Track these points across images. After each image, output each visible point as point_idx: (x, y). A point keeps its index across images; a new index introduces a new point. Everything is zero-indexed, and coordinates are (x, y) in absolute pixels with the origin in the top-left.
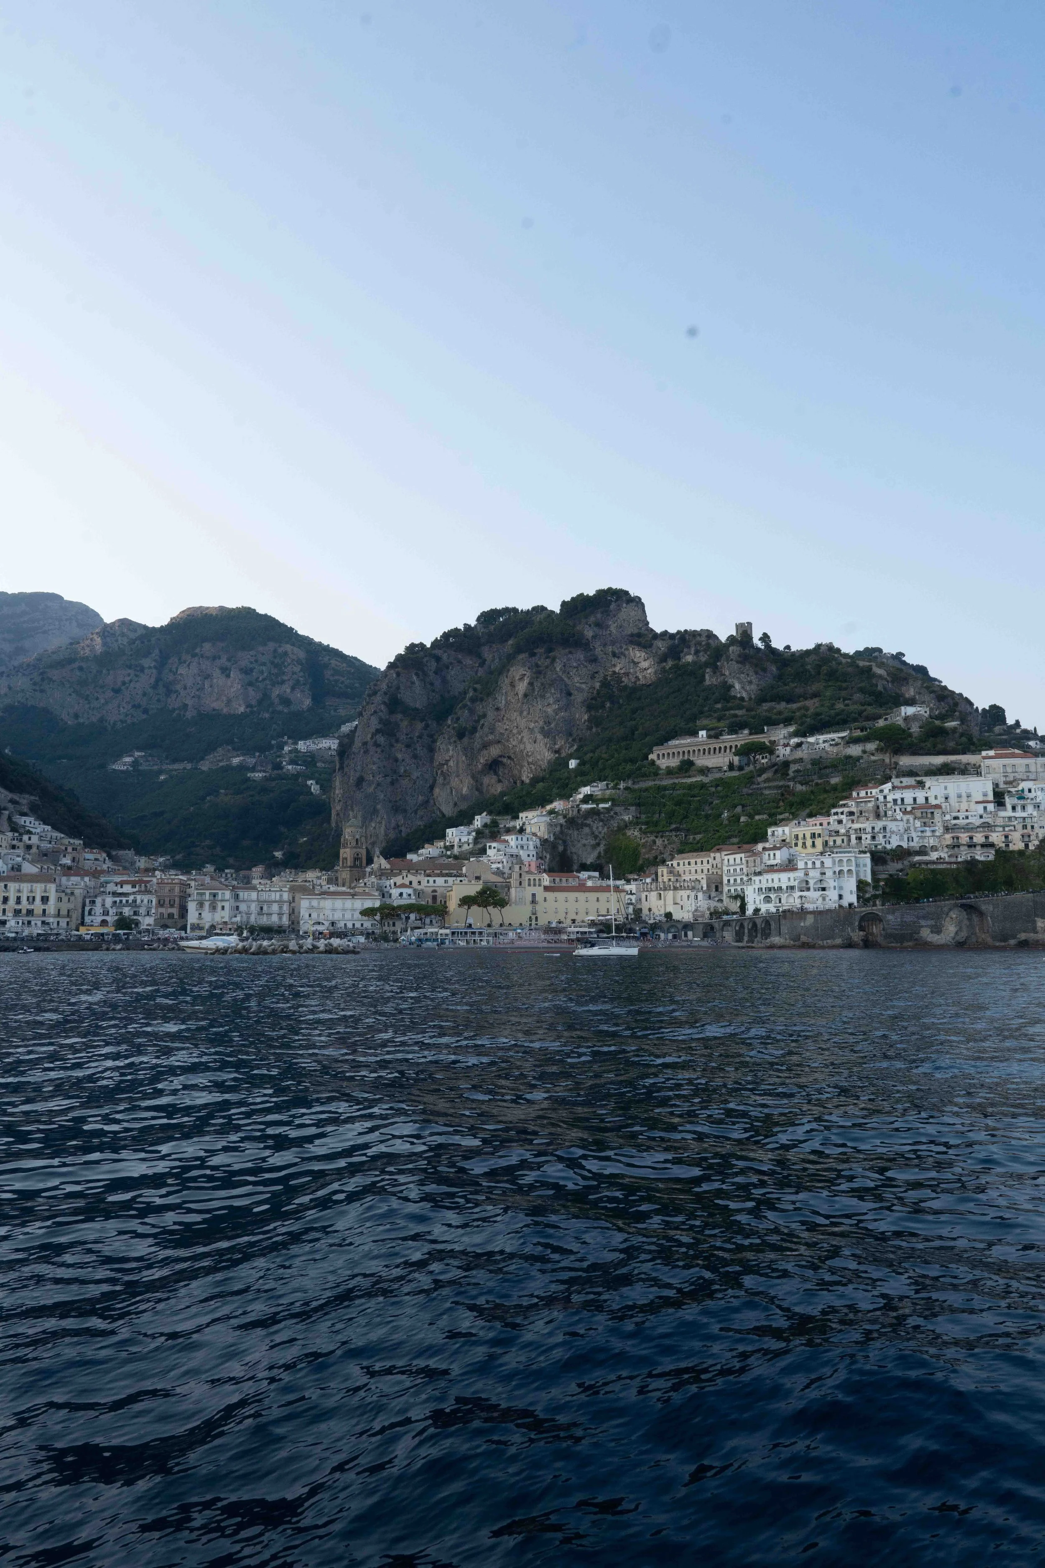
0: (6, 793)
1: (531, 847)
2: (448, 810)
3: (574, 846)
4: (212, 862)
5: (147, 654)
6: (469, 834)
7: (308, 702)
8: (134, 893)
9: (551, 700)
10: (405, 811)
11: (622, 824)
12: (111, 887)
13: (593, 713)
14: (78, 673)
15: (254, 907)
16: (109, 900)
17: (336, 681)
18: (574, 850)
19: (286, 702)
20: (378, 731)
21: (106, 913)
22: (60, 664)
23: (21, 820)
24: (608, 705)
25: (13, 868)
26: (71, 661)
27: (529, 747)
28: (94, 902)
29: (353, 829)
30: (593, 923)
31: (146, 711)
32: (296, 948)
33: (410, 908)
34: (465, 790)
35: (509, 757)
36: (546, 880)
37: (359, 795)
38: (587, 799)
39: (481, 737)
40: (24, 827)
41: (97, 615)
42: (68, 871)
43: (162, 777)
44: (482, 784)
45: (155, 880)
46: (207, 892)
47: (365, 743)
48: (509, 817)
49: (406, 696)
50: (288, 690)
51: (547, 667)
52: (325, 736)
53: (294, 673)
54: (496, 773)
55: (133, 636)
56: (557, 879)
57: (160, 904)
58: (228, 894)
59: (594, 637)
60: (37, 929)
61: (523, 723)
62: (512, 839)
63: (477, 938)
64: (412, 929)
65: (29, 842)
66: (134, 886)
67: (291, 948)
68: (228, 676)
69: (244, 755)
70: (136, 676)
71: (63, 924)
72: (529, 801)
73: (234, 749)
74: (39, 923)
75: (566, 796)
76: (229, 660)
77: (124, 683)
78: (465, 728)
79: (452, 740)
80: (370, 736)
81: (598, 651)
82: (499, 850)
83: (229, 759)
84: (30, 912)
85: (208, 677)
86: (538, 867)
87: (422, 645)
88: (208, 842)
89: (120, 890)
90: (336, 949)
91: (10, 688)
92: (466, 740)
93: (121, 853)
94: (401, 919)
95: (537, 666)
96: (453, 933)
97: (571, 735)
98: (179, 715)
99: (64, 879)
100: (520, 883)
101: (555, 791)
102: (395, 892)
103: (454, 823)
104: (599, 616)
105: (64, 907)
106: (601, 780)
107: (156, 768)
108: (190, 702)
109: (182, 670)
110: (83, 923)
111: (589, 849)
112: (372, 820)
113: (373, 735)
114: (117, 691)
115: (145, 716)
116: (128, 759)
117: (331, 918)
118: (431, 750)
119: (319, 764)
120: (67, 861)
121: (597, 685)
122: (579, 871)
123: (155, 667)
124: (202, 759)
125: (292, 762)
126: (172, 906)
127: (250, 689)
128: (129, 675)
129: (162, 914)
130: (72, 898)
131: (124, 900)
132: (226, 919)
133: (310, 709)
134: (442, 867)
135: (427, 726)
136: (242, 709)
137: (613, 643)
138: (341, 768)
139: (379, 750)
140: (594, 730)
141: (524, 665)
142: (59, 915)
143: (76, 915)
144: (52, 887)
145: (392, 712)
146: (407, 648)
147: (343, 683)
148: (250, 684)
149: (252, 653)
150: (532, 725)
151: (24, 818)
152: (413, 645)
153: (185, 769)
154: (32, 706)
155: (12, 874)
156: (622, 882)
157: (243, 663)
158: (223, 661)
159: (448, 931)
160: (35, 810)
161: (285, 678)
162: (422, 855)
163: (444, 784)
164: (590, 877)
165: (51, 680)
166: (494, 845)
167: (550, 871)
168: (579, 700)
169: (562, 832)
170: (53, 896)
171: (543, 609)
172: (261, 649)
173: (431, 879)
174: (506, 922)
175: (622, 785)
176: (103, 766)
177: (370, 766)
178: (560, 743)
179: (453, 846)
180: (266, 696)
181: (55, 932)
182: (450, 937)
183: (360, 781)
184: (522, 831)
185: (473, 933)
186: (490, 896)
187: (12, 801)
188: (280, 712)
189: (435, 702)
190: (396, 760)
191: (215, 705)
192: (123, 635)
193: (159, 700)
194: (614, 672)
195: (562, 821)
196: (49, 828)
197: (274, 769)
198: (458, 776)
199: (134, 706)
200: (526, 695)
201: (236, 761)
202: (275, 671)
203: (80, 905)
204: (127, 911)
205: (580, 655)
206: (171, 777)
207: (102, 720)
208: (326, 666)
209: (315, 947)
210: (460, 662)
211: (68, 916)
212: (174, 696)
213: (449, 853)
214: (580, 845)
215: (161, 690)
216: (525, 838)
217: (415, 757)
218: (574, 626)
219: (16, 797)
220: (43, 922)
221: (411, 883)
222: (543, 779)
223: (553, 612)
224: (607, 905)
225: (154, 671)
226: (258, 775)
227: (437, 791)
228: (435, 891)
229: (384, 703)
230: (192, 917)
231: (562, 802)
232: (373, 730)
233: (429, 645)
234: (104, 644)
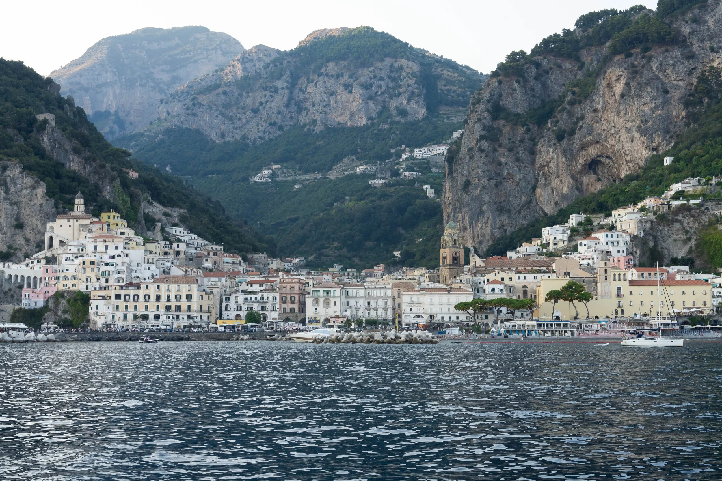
0: (161, 207)
1: (621, 244)
2: (550, 209)
3: (664, 241)
4: (339, 262)
5: (280, 77)
6: (564, 232)
7: (422, 112)
8: (261, 291)
9: (648, 99)
10: (509, 211)
11: (713, 219)
12: (244, 287)
13: (691, 109)
14: (223, 97)
15: (362, 303)
16: (241, 298)
17: (449, 91)
18: (664, 245)
19: (403, 113)
20: (482, 137)
21: (239, 308)
22: (207, 90)
23: (173, 230)
24: (706, 100)
25: (164, 272)
26: (216, 86)
27: (627, 146)
28: (229, 299)
29: (452, 231)
30: (678, 315)
31: (281, 128)
32: (381, 338)
33: (501, 302)
34: (565, 190)
35: (608, 157)
36: (633, 274)
37: (466, 198)
38: (678, 195)
39: (580, 139)
40: (175, 236)
41: (238, 43)
42: (210, 272)
43: (296, 187)
44: (581, 184)
45: (278, 279)
46: (322, 290)
47: (470, 150)
48: (603, 215)
49: (508, 103)
50: (405, 102)
51: (643, 67)
52: (438, 143)
53: (409, 86)
54: (595, 173)
55: (267, 60)
56: (646, 274)
57: (283, 300)
58: (339, 291)
59: (691, 33)
60: (184, 322)
61: (620, 123)
62: (602, 236)
63: (562, 329)
64: (502, 321)
65: (178, 249)
66: (261, 286)
67: (376, 338)
68: (351, 92)
69: (366, 164)
70: (272, 96)
71: (205, 318)
72: (622, 198)
73: (358, 159)
74: (186, 317)
75: (658, 193)
76: (351, 77)
77: (261, 104)
78: (565, 131)
79: (552, 143)
80: (474, 142)
81: (696, 47)
82: (589, 247)
83: (353, 168)
84: (178, 308)
85: (333, 94)
86: (628, 263)
87: (523, 53)
88: (335, 244)
89: (250, 289)
90: (416, 339)
91: (168, 113)
92: (565, 142)
93: (256, 256)
94: (493, 312)
95: (633, 66)
96: (540, 325)
97: (668, 132)
98: (309, 129)
99: (205, 280)
100: (606, 278)
101: (648, 188)
102: (488, 288)
103: (552, 222)
104: (696, 11)
105: (205, 305)
106: (693, 176)
107: (290, 179)
108: (318, 117)
109: (311, 89)
110: (221, 317)
111: (680, 244)
112: (478, 221)
113: (478, 141)
114: (255, 111)
115: (279, 133)
116: (267, 172)
117: (429, 312)
118: (533, 153)
119: (434, 170)
120: (208, 264)
121: (695, 81)
122: (668, 266)
123: (287, 88)
124: (331, 169)
125: (409, 169)
126: (293, 302)
127: (371, 103)
128: (265, 96)
129: (285, 309)
130: (211, 296)
131: (253, 297)
132: (338, 313)
133: (425, 119)
134: (534, 263)
135: (528, 130)
136: (364, 122)
137: (711, 38)
138: (451, 173)
139: (483, 155)
140: (692, 126)
141: (620, 66)
142: (201, 310)
143: (215, 311)
144: (194, 287)
145: (495, 118)
146: (509, 57)
147: (454, 92)
148: (371, 98)
149: (371, 69)
150: (629, 124)
151: (175, 228)
152: (514, 54)
153: (315, 178)
154: (187, 129)
155: (164, 276)
156: (712, 275)
157: (363, 80)
158: (346, 78)
159: (534, 323)
160: (184, 221)
161: (401, 90)
162: (519, 252)
163: (545, 185)
164: (678, 272)
165: (200, 104)
166: (584, 242)
167: (640, 265)
168: (677, 97)
169: (652, 228)
170: (196, 295)
171: (641, 8)
172: (379, 64)
173: (522, 276)
174: (592, 315)
175: (714, 181)
176: (246, 179)
177: (476, 171)
178: (657, 140)
179: (548, 244)
180: (385, 108)
181: (199, 324)
182: (536, 328)
183: (467, 184)
184: (612, 228)
185: (559, 325)
186: (575, 291)
187: (166, 214)
188: (398, 123)
189: (536, 107)
190: (500, 164)
191: (340, 119)
192: (260, 60)
193: (291, 118)
194: (712, 67)
195: (652, 217)
196: (195, 236)
197: (392, 176)
198: (558, 177)
199: (270, 124)
200: (622, 96)
201: (359, 170)
202: (391, 85)
203: (218, 302)
204: (256, 307)
205: (677, 53)
206: (304, 186)
207: (244, 138)
208: (439, 77)
209: (397, 337)
210: (559, 66)
211: (209, 311)
212: (304, 113)
213: (545, 250)
214: (670, 240)
215: (293, 108)
216: (615, 235)
217: (518, 160)
218: (671, 22)
219: (168, 210)
220: (189, 317)
221: (503, 279)
222: (637, 178)
223: (651, 11)
224: (694, 298)
225: (287, 91)
226: (378, 182)
227: (539, 191)
228: (525, 286)
229: (488, 111)
230: (310, 312)
231: (652, 199)
232: (477, 136)
233: (529, 53)
234: (245, 69)
